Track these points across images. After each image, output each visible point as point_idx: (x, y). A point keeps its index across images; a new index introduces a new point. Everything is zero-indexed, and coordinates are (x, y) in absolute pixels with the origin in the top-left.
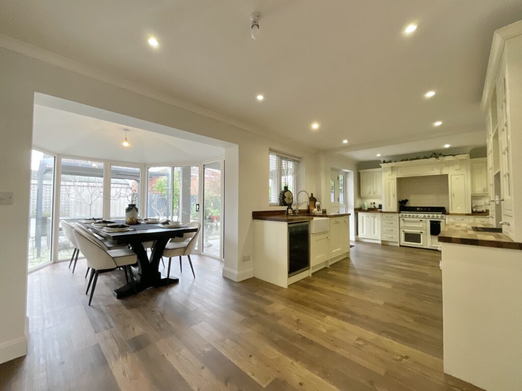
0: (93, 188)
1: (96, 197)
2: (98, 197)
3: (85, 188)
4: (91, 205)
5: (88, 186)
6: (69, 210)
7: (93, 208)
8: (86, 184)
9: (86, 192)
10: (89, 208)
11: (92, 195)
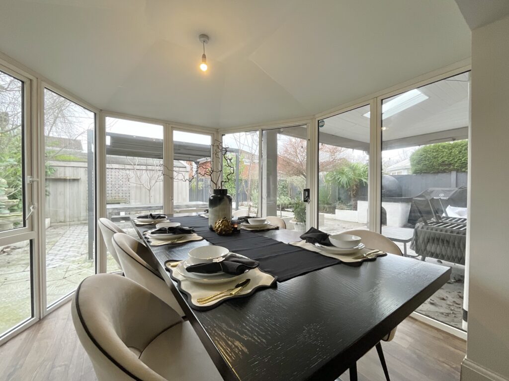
0: (151, 172)
1: (154, 181)
2: (156, 182)
3: (144, 171)
4: (149, 190)
5: (146, 170)
6: (129, 196)
7: (152, 193)
8: (144, 167)
9: (145, 176)
10: (148, 194)
11: (150, 180)
